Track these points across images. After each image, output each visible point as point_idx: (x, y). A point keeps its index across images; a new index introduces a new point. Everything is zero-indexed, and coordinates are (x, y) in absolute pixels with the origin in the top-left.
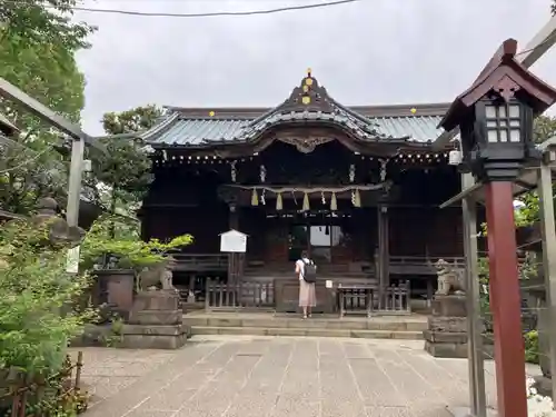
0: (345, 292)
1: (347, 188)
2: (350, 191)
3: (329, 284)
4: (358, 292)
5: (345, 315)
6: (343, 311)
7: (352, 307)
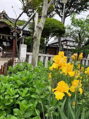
0: (8, 54)
1: (9, 36)
2: (10, 36)
3: (5, 52)
4: (10, 54)
5: (7, 58)
6: (7, 57)
7: (9, 57)
